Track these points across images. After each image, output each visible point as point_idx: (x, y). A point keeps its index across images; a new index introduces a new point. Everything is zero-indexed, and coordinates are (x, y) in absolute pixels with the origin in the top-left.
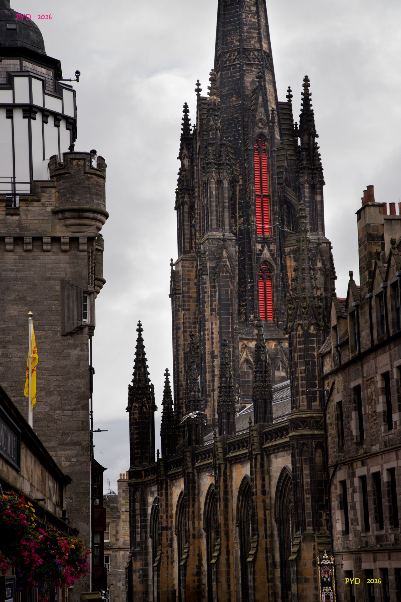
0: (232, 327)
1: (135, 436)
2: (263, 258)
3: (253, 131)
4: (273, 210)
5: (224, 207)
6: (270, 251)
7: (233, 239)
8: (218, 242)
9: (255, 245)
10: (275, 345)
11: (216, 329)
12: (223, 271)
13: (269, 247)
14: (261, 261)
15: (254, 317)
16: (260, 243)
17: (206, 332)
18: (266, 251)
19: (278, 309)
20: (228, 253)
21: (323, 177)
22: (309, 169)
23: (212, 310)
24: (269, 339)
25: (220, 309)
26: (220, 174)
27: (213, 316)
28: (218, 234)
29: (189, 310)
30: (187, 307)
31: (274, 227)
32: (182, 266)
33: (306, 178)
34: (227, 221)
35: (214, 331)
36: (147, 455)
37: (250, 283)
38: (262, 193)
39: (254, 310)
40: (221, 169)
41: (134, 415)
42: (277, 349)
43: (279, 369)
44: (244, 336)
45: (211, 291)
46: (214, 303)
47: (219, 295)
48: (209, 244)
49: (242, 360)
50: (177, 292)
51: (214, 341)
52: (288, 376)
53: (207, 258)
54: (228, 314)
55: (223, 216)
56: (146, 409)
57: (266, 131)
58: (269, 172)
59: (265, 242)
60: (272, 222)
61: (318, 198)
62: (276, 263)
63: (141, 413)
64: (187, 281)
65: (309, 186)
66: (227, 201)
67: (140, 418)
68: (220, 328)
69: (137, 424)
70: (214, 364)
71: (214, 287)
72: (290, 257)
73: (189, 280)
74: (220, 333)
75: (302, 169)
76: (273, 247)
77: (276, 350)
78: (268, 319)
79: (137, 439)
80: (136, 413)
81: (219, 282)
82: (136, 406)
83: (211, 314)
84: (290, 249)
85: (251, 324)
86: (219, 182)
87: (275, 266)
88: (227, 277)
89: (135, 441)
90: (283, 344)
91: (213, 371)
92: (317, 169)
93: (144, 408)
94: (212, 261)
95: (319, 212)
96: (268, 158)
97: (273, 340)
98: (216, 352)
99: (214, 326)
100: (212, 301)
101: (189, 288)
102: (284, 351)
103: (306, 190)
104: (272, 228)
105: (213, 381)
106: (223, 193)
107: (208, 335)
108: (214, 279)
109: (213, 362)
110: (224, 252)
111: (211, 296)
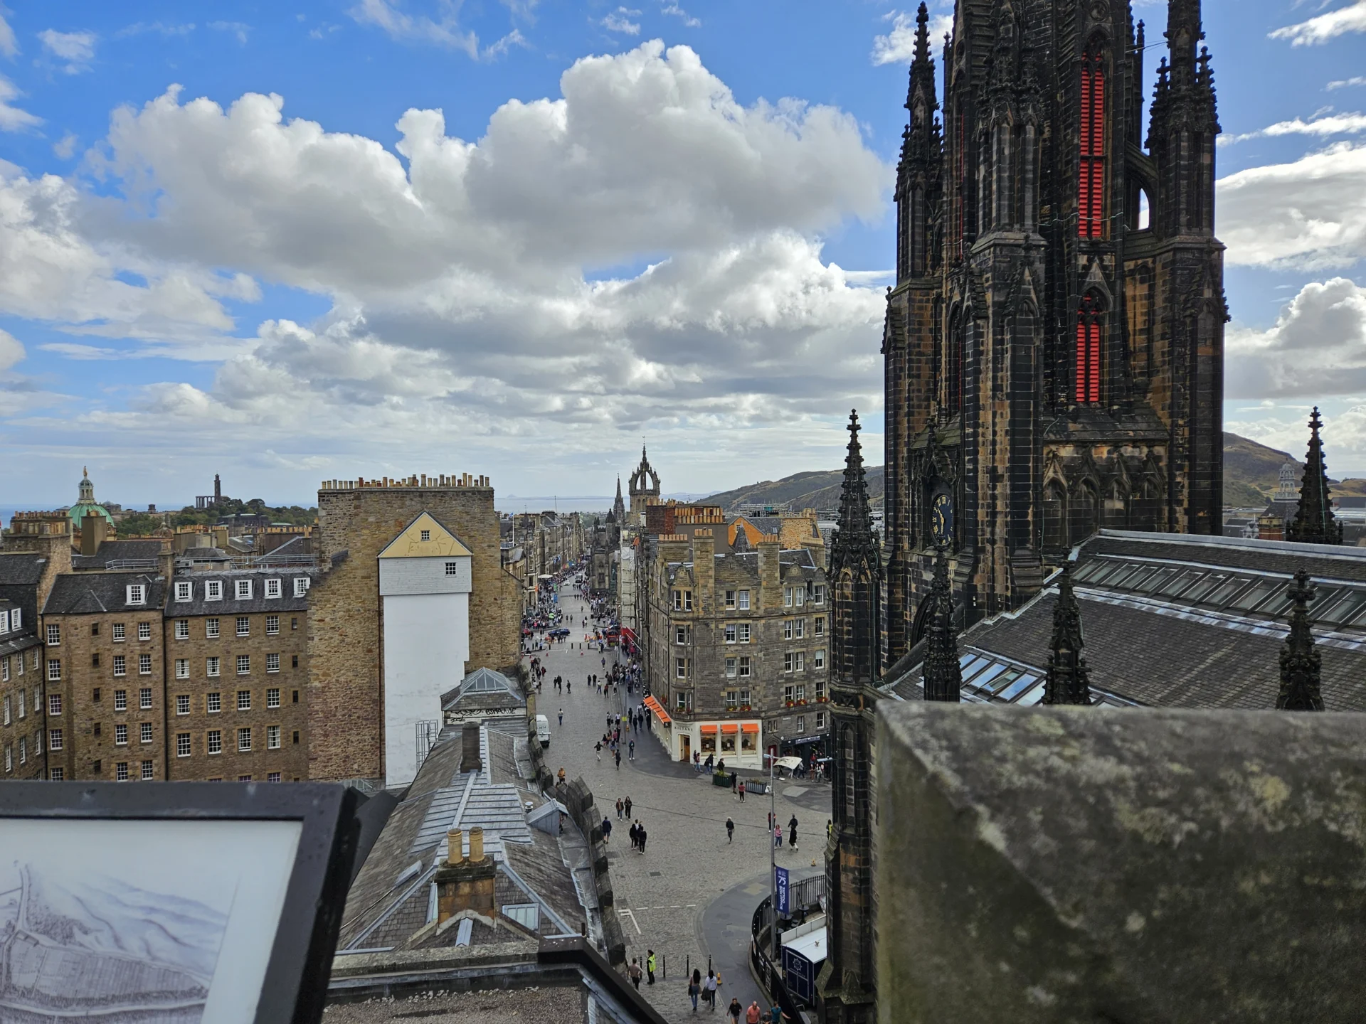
0: (1036, 422)
1: (845, 628)
2: (1090, 283)
3: (1083, 23)
4: (1112, 187)
5: (1024, 181)
6: (1103, 268)
7: (1043, 246)
8: (1012, 251)
9: (1076, 256)
10: (1109, 452)
11: (1003, 424)
12: (1021, 311)
13: (1102, 260)
14: (1086, 288)
15: (1067, 397)
16: (1084, 253)
17: (980, 430)
18: (1095, 268)
19: (1112, 382)
20: (1033, 273)
21: (1216, 117)
22: (1192, 100)
23: (996, 388)
24: (1098, 442)
25: (1013, 386)
26: (1022, 113)
27: (997, 401)
28: (1014, 236)
29: (918, 376)
30: (914, 372)
31: (1113, 221)
32: (910, 300)
33: (1184, 120)
34: (1029, 210)
35: (997, 429)
36: (869, 664)
37: (1061, 331)
38: (1091, 152)
39: (1067, 383)
40: (1024, 101)
41: (842, 589)
42: (1112, 459)
43: (1111, 497)
44: (1052, 437)
45: (995, 351)
46: (1000, 374)
47: (1013, 358)
48: (995, 257)
49: (1046, 482)
50: (899, 345)
51: (998, 447)
52: (1127, 510)
53: (986, 285)
54: (1028, 396)
55: (1022, 199)
56: (867, 579)
57: (1107, 25)
58: (1106, 109)
59: (1095, 250)
60: (1109, 212)
61: (1205, 160)
62: (1113, 292)
63: (858, 587)
64: (916, 327)
65: (1188, 136)
66: (1030, 167)
67: (857, 597)
68: (1012, 423)
69: (848, 605)
70: (996, 492)
71: (1002, 342)
72: (1134, 279)
73: (920, 323)
74: (1012, 433)
75: (1176, 100)
76: (1109, 260)
77: (1110, 459)
78: (1091, 399)
79: (848, 633)
80: (847, 585)
81: (1013, 332)
82: (846, 574)
83: (994, 397)
84: (1136, 266)
85: (1061, 411)
86: (1019, 129)
87: (1111, 298)
88: (1028, 322)
89: (846, 637)
90: (1122, 450)
91: (994, 506)
92: (1205, 101)
93: (863, 577)
94: (999, 290)
95: (1205, 188)
96: (1107, 82)
97: (1105, 442)
98: (1000, 471)
99: (997, 420)
100: (995, 370)
101: (920, 339)
102: (1125, 462)
103: (1183, 144)
104: (1109, 223)
105: (993, 524)
106: (1024, 151)
107: (983, 435)
108: (1003, 327)
109: (994, 488)
110: (1027, 272)
111: (995, 360)
